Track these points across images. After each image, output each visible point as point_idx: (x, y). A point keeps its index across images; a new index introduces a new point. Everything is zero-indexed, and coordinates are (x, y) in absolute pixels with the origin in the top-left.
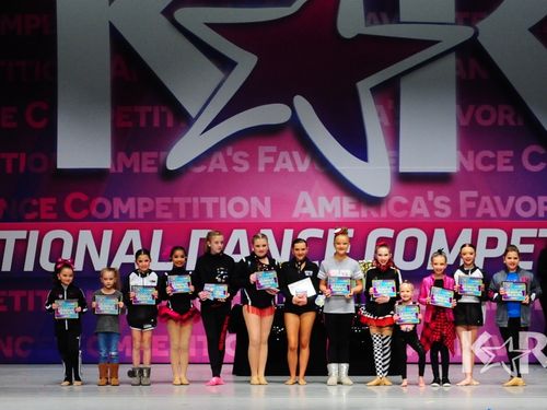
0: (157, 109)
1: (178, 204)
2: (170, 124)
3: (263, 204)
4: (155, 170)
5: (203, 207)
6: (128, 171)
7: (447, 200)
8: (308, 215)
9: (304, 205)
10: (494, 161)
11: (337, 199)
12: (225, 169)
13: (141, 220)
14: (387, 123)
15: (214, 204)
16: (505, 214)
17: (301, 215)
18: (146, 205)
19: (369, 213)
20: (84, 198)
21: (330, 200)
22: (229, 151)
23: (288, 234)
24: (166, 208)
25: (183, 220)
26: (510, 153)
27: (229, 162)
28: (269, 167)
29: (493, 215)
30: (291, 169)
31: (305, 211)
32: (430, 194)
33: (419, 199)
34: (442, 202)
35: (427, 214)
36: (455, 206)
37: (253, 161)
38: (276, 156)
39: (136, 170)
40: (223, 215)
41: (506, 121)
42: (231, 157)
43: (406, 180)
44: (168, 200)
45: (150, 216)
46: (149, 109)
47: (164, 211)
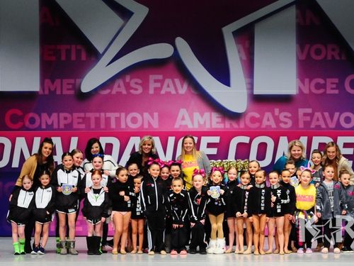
0: (73, 46)
1: (89, 118)
2: (84, 58)
3: (153, 118)
4: (72, 92)
5: (108, 120)
6: (52, 93)
7: (289, 115)
8: (186, 126)
9: (183, 119)
10: (324, 86)
11: (207, 115)
12: (124, 92)
13: (62, 130)
14: (244, 58)
15: (116, 118)
16: (332, 125)
17: (181, 126)
18: (66, 118)
19: (231, 124)
20: (20, 113)
21: (202, 115)
22: (128, 78)
23: (171, 140)
24: (81, 120)
25: (93, 129)
26: (336, 80)
27: (128, 87)
28: (157, 90)
29: (323, 126)
30: (173, 92)
31: (184, 123)
32: (277, 111)
33: (268, 115)
34: (285, 117)
35: (274, 126)
36: (295, 119)
37: (145, 85)
38: (162, 82)
39: (58, 92)
40: (123, 126)
41: (333, 56)
42: (129, 83)
43: (258, 100)
44: (82, 115)
45: (69, 127)
46: (68, 47)
47: (79, 123)
